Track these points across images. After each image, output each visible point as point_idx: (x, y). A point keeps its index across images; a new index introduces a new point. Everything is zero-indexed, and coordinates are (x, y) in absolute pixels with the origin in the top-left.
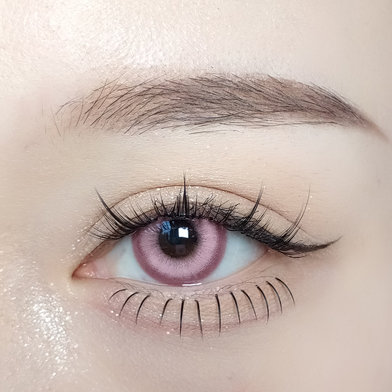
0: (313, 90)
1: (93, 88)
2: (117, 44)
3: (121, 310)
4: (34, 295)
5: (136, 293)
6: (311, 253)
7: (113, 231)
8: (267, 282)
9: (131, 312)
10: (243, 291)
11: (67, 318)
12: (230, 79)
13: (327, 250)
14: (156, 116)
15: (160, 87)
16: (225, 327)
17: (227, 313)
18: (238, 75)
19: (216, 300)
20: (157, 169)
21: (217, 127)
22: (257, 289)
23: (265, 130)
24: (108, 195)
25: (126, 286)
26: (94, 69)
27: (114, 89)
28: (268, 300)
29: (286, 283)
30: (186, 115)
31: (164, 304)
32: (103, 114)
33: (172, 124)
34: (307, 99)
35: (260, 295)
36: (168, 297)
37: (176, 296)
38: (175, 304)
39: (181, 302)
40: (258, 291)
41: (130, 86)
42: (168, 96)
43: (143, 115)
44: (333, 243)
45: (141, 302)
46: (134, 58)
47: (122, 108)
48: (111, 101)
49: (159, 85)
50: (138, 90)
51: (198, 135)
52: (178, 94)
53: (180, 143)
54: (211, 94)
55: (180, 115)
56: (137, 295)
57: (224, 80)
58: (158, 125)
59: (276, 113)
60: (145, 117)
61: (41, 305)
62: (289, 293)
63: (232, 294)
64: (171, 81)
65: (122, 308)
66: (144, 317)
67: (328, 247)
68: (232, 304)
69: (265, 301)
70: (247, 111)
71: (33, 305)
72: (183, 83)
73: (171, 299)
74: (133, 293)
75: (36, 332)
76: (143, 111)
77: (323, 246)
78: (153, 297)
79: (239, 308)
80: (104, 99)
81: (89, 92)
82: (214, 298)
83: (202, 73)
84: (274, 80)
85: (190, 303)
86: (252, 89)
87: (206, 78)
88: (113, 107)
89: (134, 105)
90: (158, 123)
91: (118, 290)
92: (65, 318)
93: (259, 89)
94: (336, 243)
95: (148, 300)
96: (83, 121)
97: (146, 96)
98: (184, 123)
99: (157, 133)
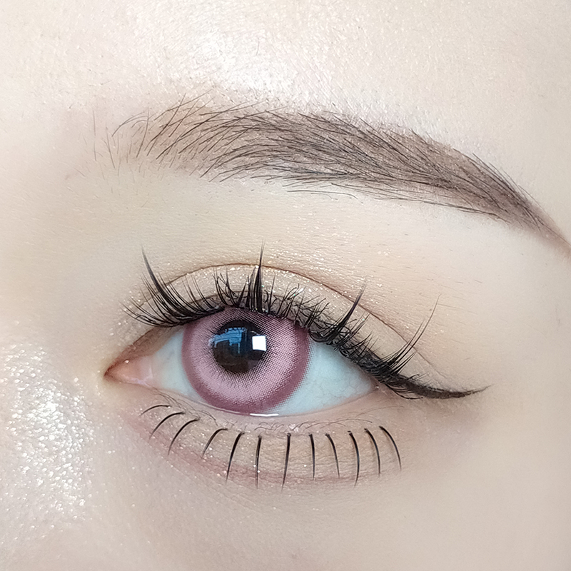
0: (474, 165)
5: (182, 413)
8: (365, 429)
12: (357, 126)
13: (464, 402)
14: (247, 158)
15: (256, 119)
21: (327, 187)
23: (394, 204)
29: (392, 437)
30: (288, 163)
33: (266, 172)
34: (463, 175)
35: (352, 446)
36: (222, 426)
37: (233, 427)
38: (230, 437)
42: (266, 133)
43: (229, 153)
45: (182, 426)
47: (202, 141)
48: (188, 128)
49: (255, 115)
51: (300, 194)
52: (280, 133)
54: (326, 141)
55: (278, 162)
56: (182, 416)
57: (347, 125)
58: (245, 171)
59: (413, 184)
64: (273, 112)
68: (310, 450)
70: (372, 174)
72: (291, 118)
74: (176, 412)
78: (203, 423)
80: (179, 123)
83: (318, 110)
84: (419, 138)
85: (251, 439)
86: (385, 145)
89: (218, 138)
93: (395, 146)
94: (480, 393)
95: (195, 425)
96: (147, 152)
97: (236, 129)
99: (244, 183)
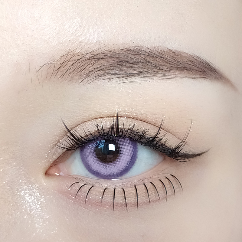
0: (193, 58)
1: (61, 55)
2: (76, 28)
3: (76, 195)
4: (22, 185)
5: (86, 184)
6: (192, 159)
7: (71, 145)
8: (165, 177)
9: (82, 196)
10: (151, 183)
11: (42, 200)
12: (144, 50)
13: (201, 157)
14: (99, 72)
15: (102, 54)
16: (140, 205)
17: (141, 196)
18: (149, 48)
19: (135, 188)
20: (99, 105)
21: (136, 79)
22: (159, 181)
23: (165, 81)
24: (68, 122)
25: (79, 180)
26: (61, 43)
27: (74, 55)
28: (166, 188)
29: (177, 178)
30: (117, 71)
31: (102, 191)
32: (67, 71)
33: (109, 77)
34: (190, 63)
35: (161, 185)
36: (105, 187)
37: (110, 186)
38: (109, 191)
39: (113, 190)
40: (160, 182)
41: (83, 54)
42: (106, 60)
43: (91, 71)
44: (205, 152)
45: (88, 190)
46: (86, 36)
47: (79, 67)
48: (72, 63)
49: (101, 53)
50: (88, 56)
51: (124, 84)
52: (113, 59)
53: (113, 89)
54: (133, 59)
55: (114, 71)
56: (86, 185)
57: (140, 51)
58: (100, 77)
59: (171, 71)
60: (92, 73)
61: (26, 191)
62: (179, 183)
63: (144, 184)
64: (109, 50)
65: (77, 194)
66: (90, 199)
67: (202, 155)
68: (145, 190)
69: (165, 188)
70: (154, 70)
71: (21, 192)
72: (116, 52)
73: (107, 188)
74: (83, 184)
75: (23, 208)
76: (91, 69)
77: (199, 155)
78: (96, 187)
79: (149, 193)
80: (68, 61)
81: (59, 57)
82: (134, 187)
83: (127, 46)
84: (171, 51)
85: (119, 190)
86: (157, 56)
87: (129, 49)
88: (73, 67)
89: (86, 65)
90: (100, 76)
91: (74, 183)
92: (41, 200)
93: (162, 56)
94: (207, 152)
95: (93, 189)
96: (54, 76)
97: (93, 60)
98: (116, 76)
99: (99, 83)
